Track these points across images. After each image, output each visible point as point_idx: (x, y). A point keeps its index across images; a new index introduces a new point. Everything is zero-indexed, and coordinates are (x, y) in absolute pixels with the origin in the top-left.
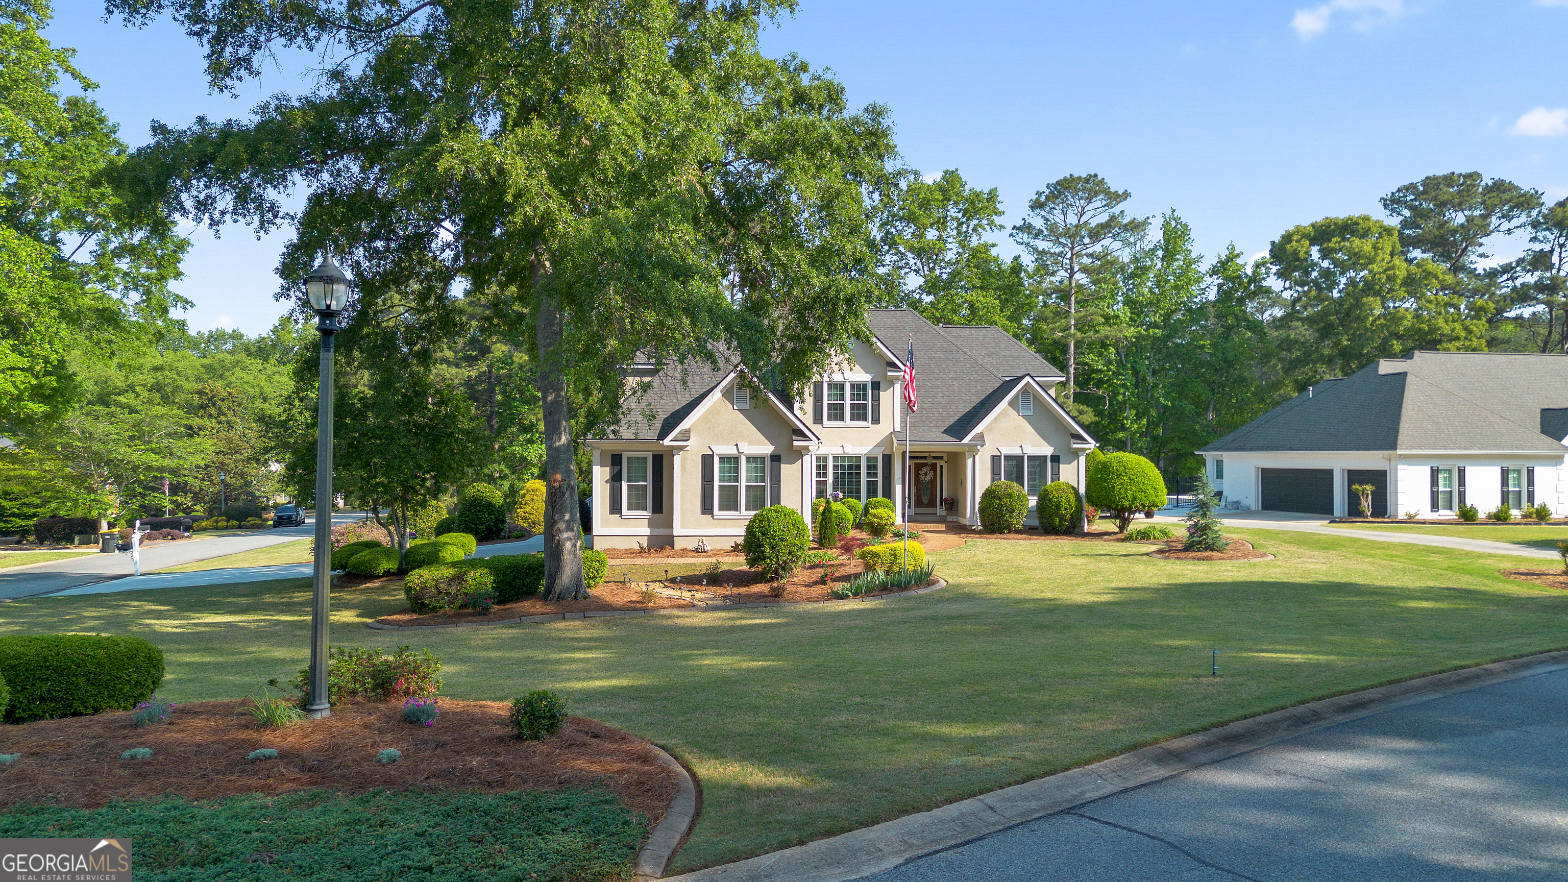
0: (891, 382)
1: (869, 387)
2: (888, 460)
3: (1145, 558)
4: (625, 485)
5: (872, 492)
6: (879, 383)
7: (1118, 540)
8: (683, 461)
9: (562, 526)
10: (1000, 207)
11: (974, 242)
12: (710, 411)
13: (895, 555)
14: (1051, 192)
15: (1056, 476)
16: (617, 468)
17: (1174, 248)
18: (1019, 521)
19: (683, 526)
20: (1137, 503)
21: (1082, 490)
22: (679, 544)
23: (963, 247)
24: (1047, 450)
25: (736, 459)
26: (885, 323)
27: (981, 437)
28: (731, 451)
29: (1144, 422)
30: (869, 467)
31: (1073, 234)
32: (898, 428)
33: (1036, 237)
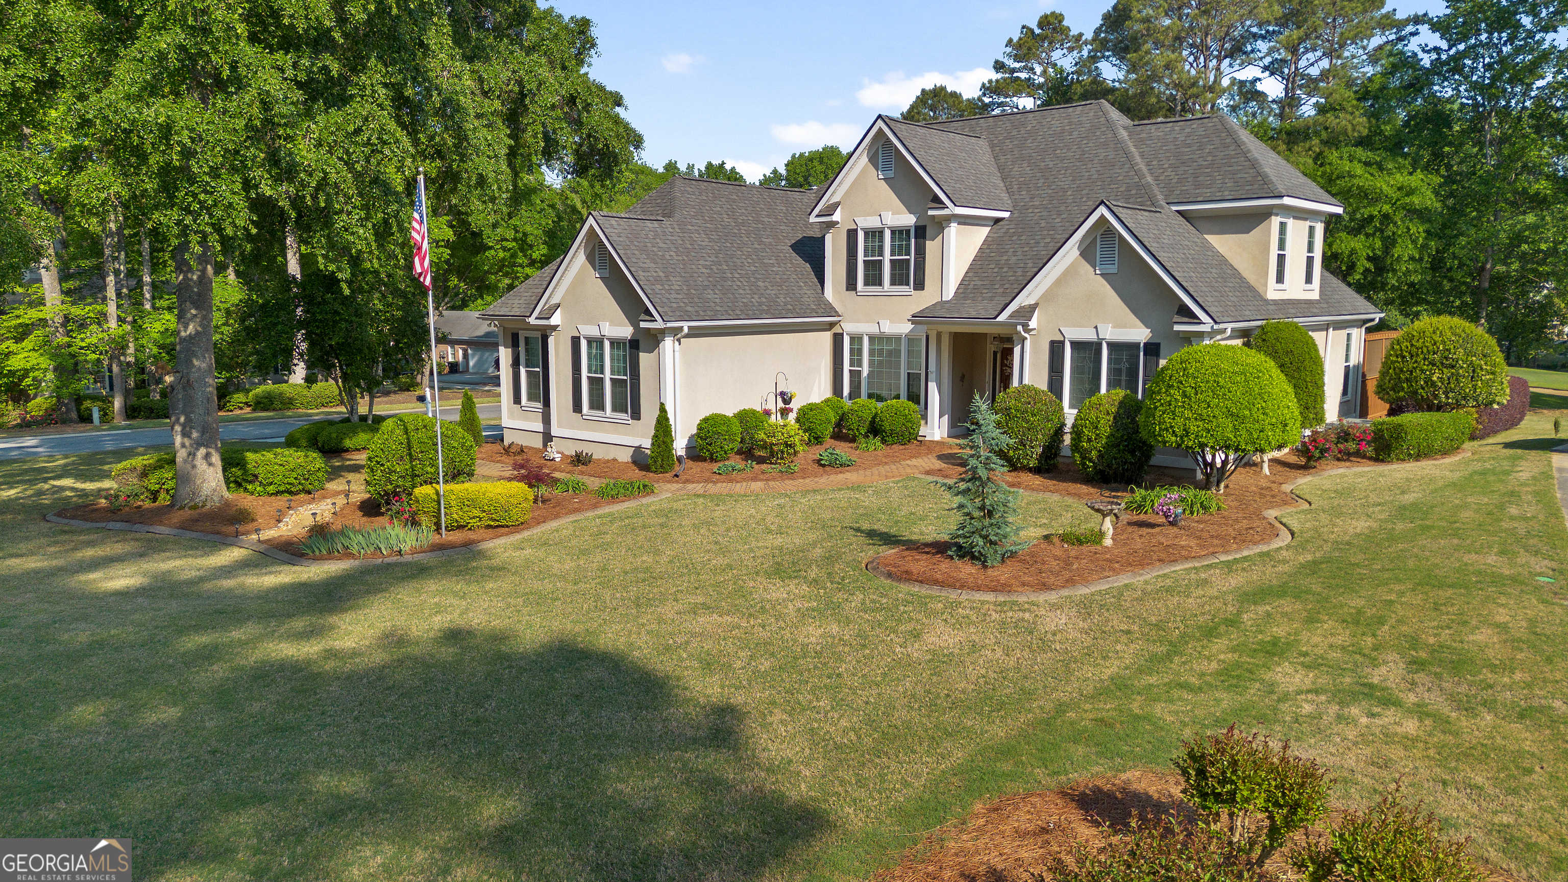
0: (940, 226)
1: (912, 234)
4: (522, 371)
5: (913, 388)
6: (924, 228)
8: (555, 344)
12: (576, 280)
16: (517, 350)
24: (1140, 334)
25: (601, 343)
27: (1028, 312)
28: (594, 331)
30: (910, 354)
32: (949, 296)
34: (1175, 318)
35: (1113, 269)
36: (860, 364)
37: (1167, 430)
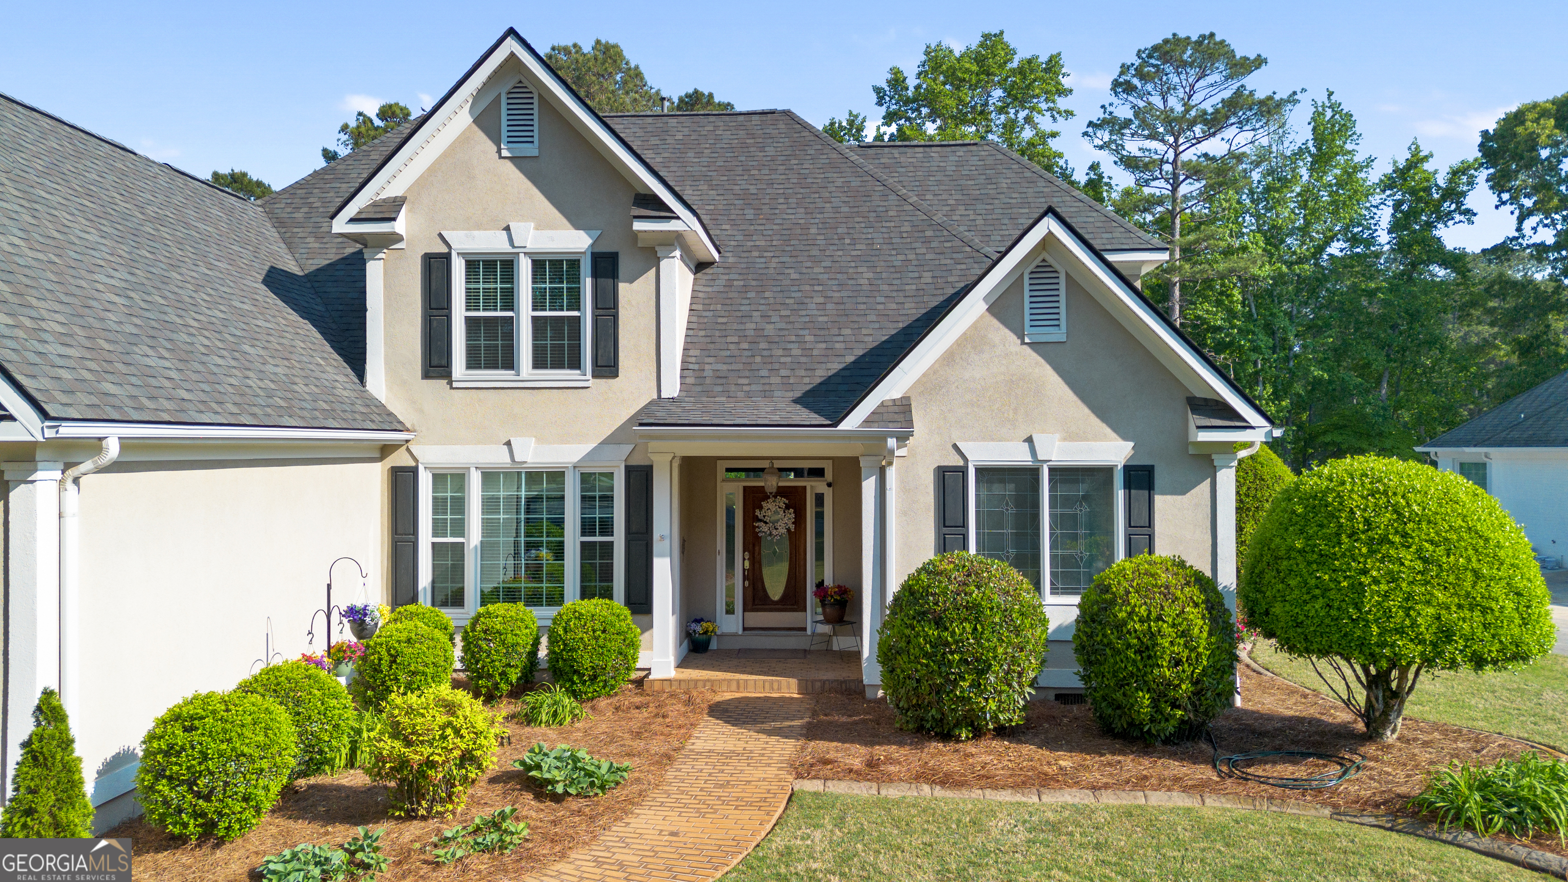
0: (650, 254)
1: (586, 268)
2: (640, 482)
5: (598, 573)
6: (614, 256)
10: (1066, 84)
11: (1026, 133)
14: (1143, 64)
15: (1142, 534)
17: (1329, 149)
18: (1009, 700)
21: (1227, 581)
24: (1113, 451)
27: (900, 410)
30: (587, 505)
32: (672, 387)
34: (1195, 420)
35: (1059, 335)
36: (459, 528)
37: (1400, 631)
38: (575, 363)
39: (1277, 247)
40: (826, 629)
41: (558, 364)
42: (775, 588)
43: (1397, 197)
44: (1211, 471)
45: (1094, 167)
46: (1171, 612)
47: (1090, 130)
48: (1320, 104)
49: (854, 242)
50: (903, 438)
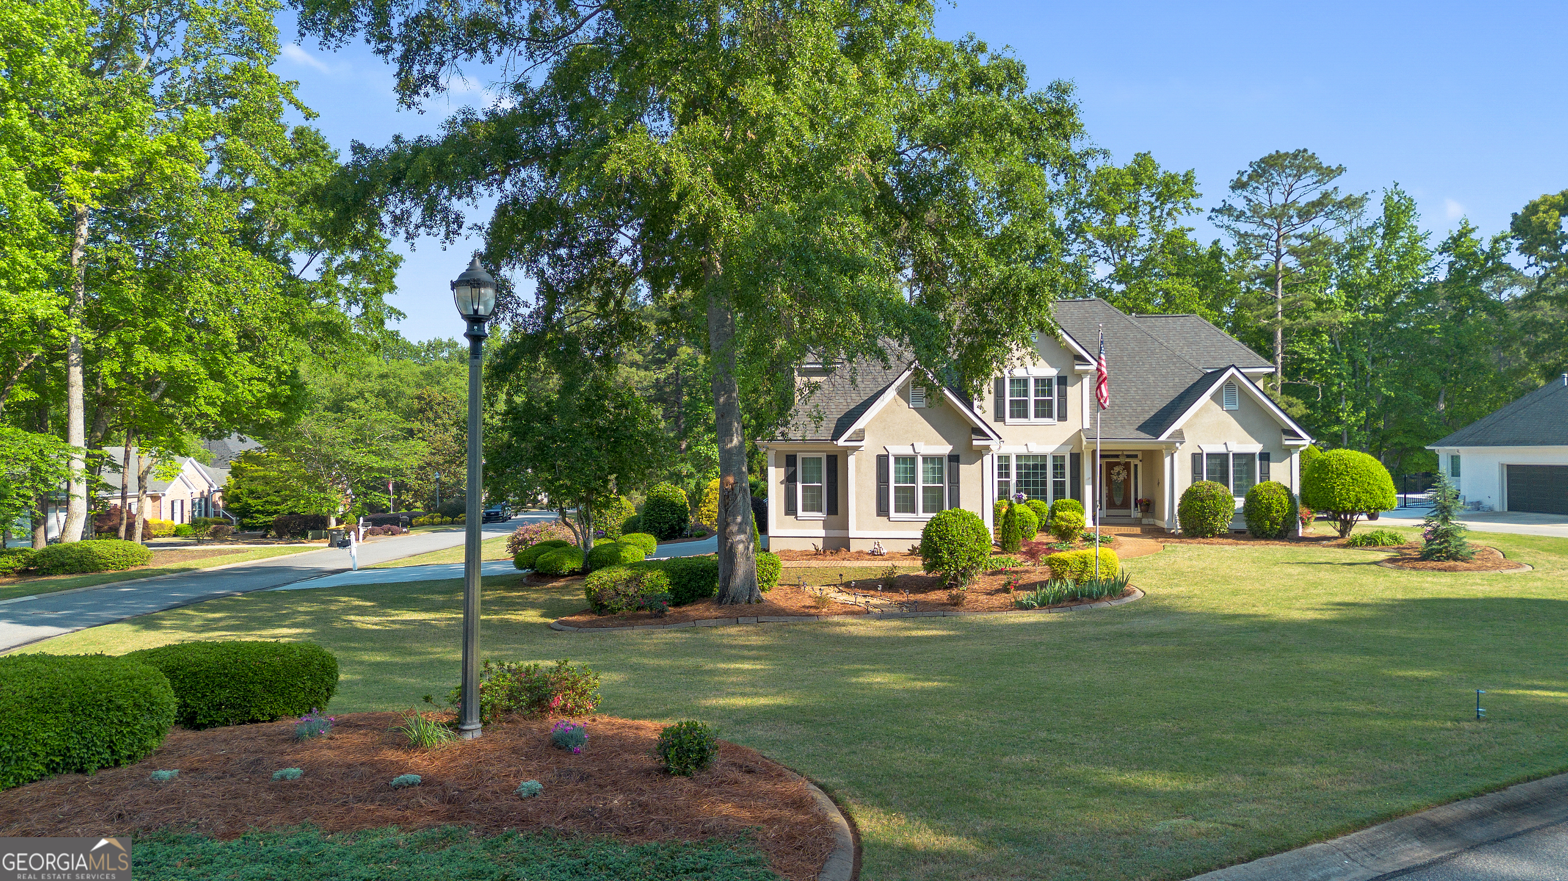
0: (1079, 377)
1: (1055, 382)
2: (1076, 459)
3: (1374, 567)
4: (799, 486)
5: (1059, 491)
6: (1065, 378)
7: (1339, 546)
8: (858, 461)
9: (734, 528)
10: (1197, 190)
11: (1169, 227)
12: (886, 410)
13: (1085, 563)
14: (1255, 171)
15: (1265, 475)
16: (792, 469)
17: (1397, 224)
18: (1224, 525)
19: (858, 528)
20: (1361, 505)
21: (1296, 491)
22: (855, 546)
23: (1157, 233)
24: (1255, 447)
25: (912, 460)
26: (1072, 314)
27: (1180, 434)
28: (907, 451)
29: (1363, 414)
30: (1055, 467)
31: (1279, 214)
32: (1087, 425)
33: (1238, 218)
34: (1284, 437)
35: (1236, 407)
36: (1008, 476)
38: (1050, 416)
39: (1356, 300)
40: (1139, 515)
41: (1043, 416)
42: (1118, 501)
43: (1452, 259)
44: (1291, 455)
45: (1215, 243)
46: (1276, 496)
47: (1213, 214)
48: (1389, 190)
49: (1144, 364)
50: (1181, 443)
